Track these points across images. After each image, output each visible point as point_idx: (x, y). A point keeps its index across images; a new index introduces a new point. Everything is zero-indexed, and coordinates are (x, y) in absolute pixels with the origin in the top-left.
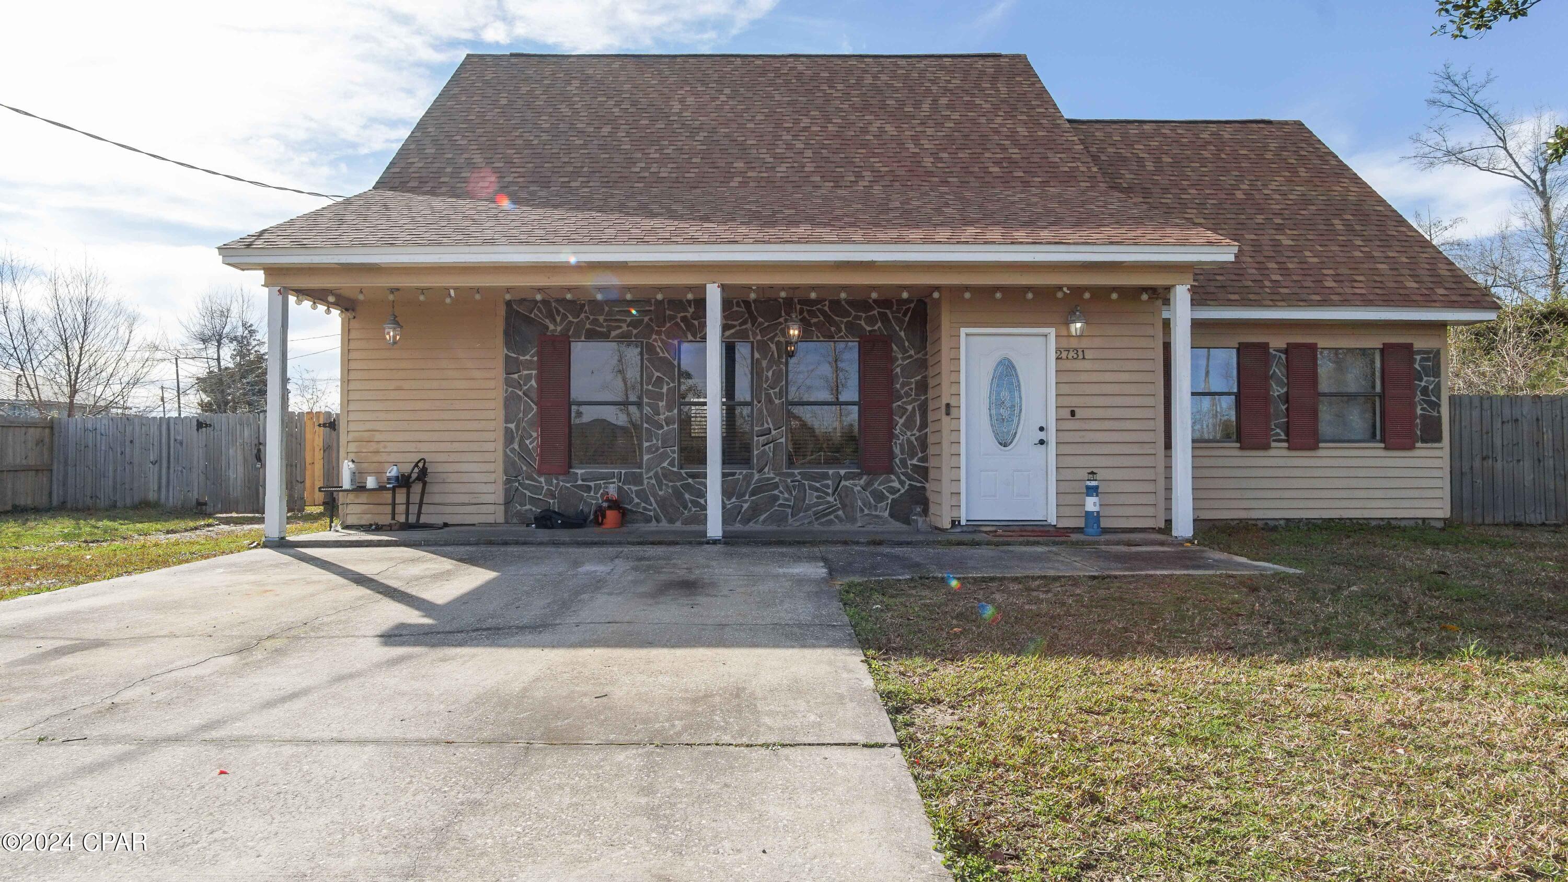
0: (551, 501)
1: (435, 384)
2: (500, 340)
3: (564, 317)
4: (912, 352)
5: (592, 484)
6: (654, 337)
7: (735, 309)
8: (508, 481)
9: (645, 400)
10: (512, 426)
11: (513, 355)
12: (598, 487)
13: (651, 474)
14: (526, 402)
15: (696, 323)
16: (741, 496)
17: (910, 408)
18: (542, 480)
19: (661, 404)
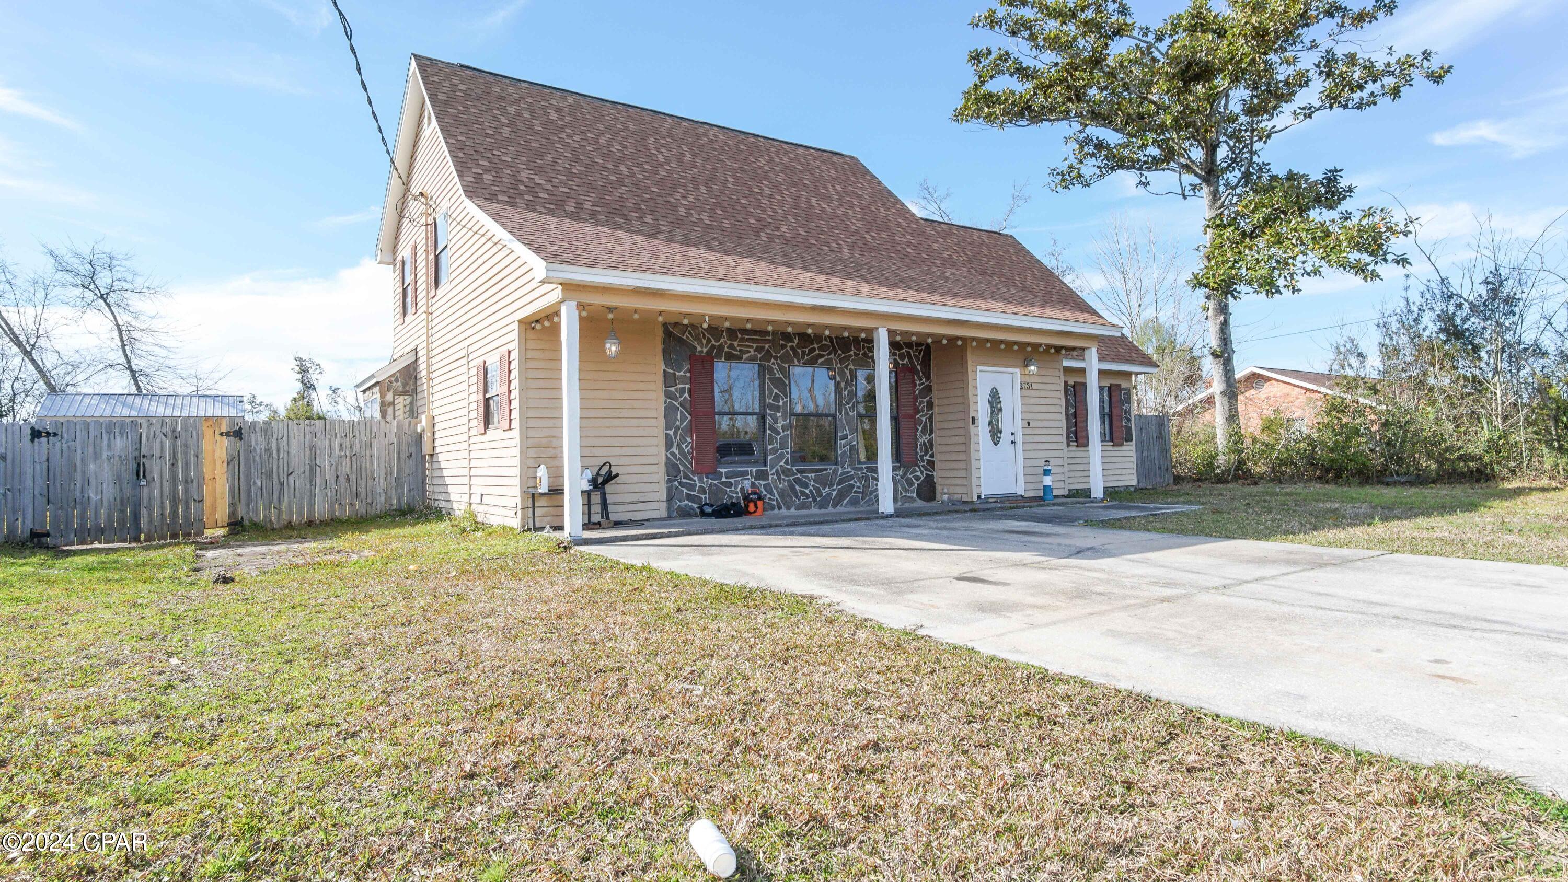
0: (703, 496)
1: (605, 394)
2: (660, 357)
3: (709, 341)
4: (924, 380)
5: (732, 480)
6: (773, 361)
7: (824, 342)
8: (669, 481)
9: (768, 411)
10: (671, 432)
11: (670, 371)
12: (737, 483)
13: (773, 471)
14: (682, 412)
15: (799, 351)
16: (831, 485)
17: (924, 419)
18: (696, 478)
19: (778, 415)
